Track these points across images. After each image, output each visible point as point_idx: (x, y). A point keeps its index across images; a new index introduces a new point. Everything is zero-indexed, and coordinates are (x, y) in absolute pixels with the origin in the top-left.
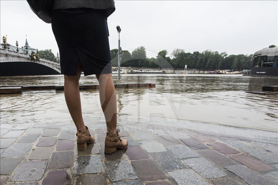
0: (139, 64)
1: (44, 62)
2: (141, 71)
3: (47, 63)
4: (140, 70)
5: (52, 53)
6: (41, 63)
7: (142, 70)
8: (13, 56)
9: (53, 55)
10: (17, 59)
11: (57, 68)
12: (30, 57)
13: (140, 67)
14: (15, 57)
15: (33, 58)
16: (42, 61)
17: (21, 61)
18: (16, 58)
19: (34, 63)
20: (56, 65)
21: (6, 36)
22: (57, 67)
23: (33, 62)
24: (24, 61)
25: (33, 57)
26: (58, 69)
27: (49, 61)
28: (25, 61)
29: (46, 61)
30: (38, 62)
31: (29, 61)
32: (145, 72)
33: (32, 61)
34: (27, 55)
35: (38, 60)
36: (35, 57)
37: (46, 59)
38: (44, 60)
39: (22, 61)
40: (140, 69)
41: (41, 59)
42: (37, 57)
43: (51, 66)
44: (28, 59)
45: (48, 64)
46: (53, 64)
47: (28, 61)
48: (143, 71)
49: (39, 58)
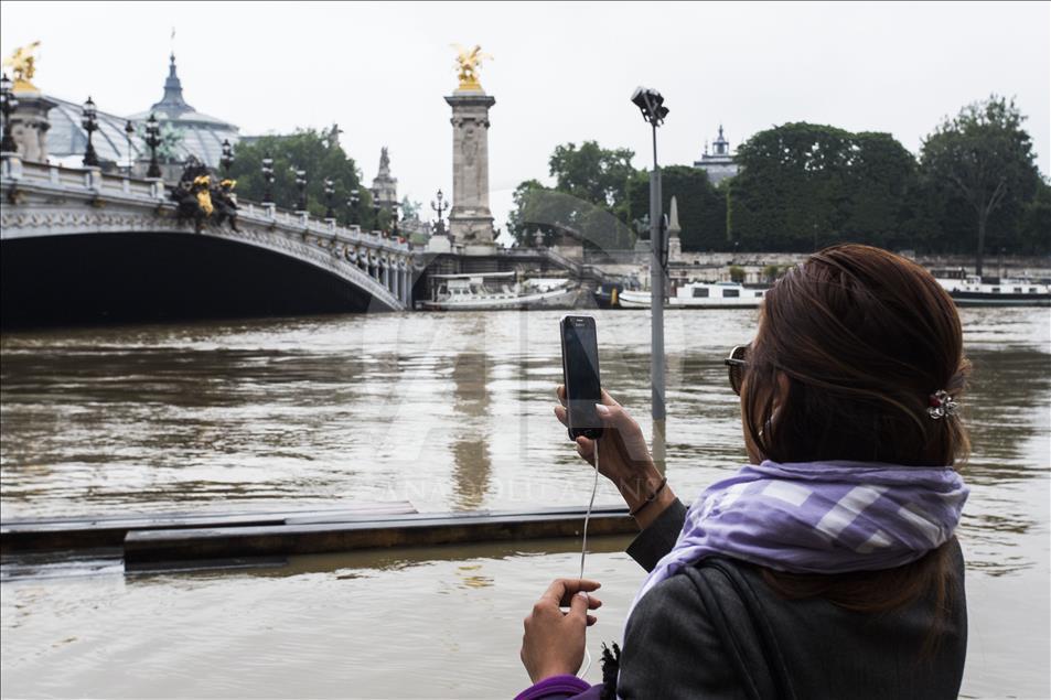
0: (982, 230)
1: (271, 228)
2: (988, 289)
3: (288, 232)
4: (986, 281)
5: (341, 154)
6: (246, 238)
7: (996, 281)
8: (55, 199)
9: (348, 167)
10: (83, 219)
11: (361, 266)
12: (173, 198)
13: (994, 253)
14: (69, 203)
15: (195, 205)
16: (254, 225)
17: (104, 229)
18: (75, 212)
19: (198, 237)
20: (358, 245)
21: (36, 44)
22: (365, 260)
23: (191, 230)
24: (126, 228)
25: (192, 198)
26: (371, 271)
27: (306, 223)
28: (137, 228)
29: (286, 220)
30: (226, 233)
31: (166, 229)
32: (1025, 289)
33: (181, 224)
34: (150, 183)
35: (224, 213)
36: (205, 200)
37: (282, 208)
38: (272, 215)
39: (115, 229)
40: (990, 266)
41: (247, 212)
42: (219, 198)
43: (317, 257)
44: (156, 211)
45: (296, 244)
46: (334, 240)
47: (157, 229)
48: (1006, 288)
49: (232, 205)
